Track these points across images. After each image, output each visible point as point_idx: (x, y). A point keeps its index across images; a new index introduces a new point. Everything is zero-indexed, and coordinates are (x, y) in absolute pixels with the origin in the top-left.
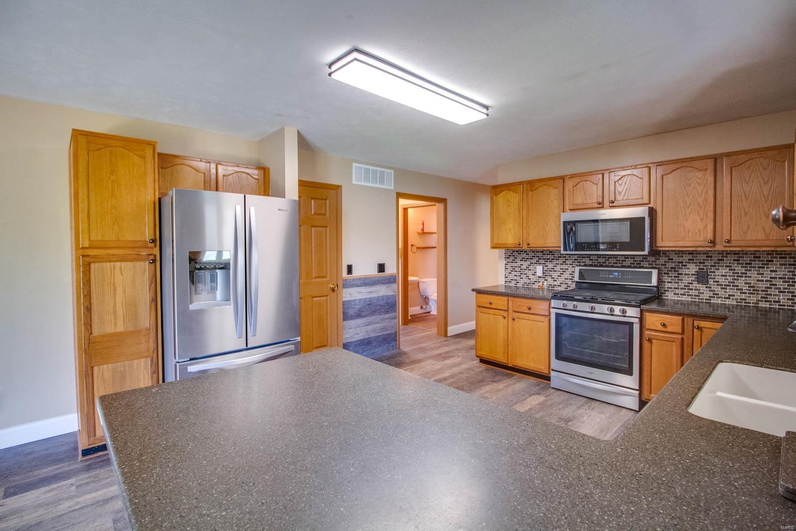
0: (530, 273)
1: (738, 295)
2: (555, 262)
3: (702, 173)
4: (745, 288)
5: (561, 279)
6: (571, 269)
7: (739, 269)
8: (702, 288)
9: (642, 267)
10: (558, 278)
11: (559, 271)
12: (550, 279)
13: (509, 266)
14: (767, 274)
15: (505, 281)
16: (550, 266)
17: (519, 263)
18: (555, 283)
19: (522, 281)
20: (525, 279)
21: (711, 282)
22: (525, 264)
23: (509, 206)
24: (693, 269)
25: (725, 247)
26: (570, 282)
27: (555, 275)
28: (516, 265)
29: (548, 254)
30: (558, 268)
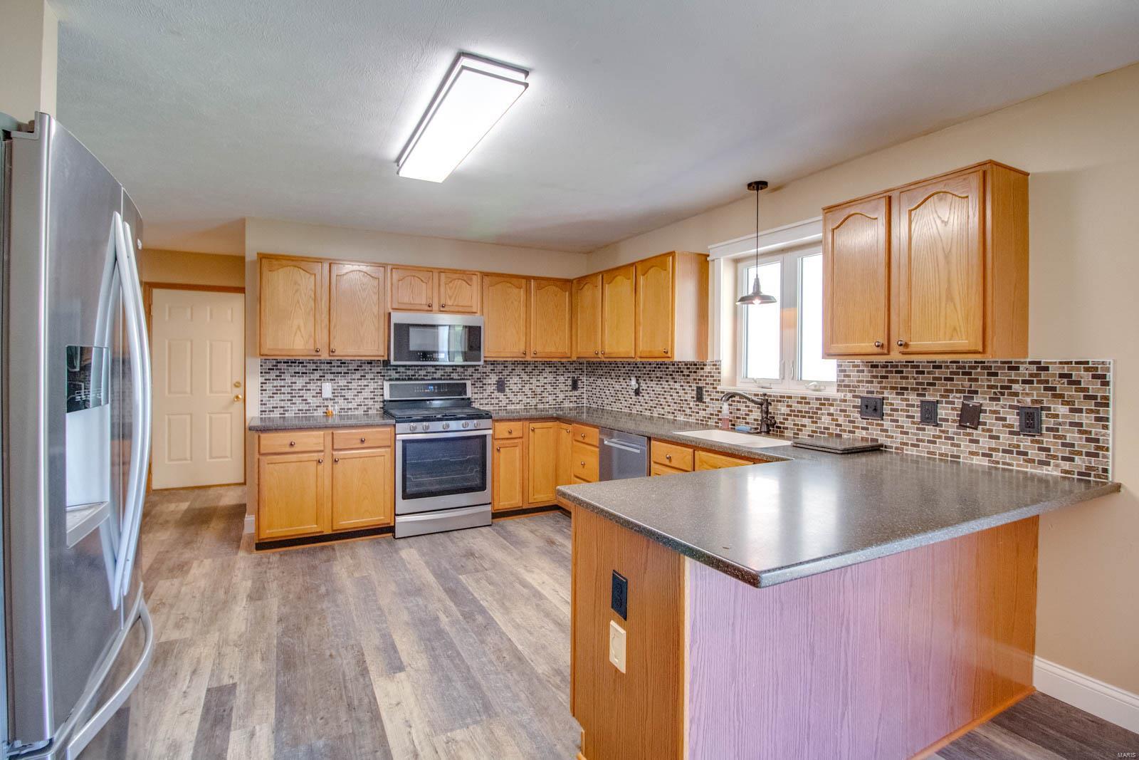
0: (308, 396)
1: (525, 400)
2: (349, 377)
3: (518, 289)
4: (529, 393)
5: (359, 400)
6: (372, 385)
7: (526, 378)
8: (501, 396)
9: (452, 379)
10: (354, 399)
11: (355, 389)
12: (341, 401)
13: (268, 386)
14: (543, 381)
15: (261, 411)
16: (342, 382)
17: (289, 380)
18: (350, 406)
19: (295, 408)
20: (300, 403)
21: (507, 389)
22: (300, 382)
23: (297, 291)
24: (493, 379)
25: (533, 357)
26: (370, 402)
27: (349, 395)
28: (282, 383)
29: (338, 366)
30: (354, 385)
